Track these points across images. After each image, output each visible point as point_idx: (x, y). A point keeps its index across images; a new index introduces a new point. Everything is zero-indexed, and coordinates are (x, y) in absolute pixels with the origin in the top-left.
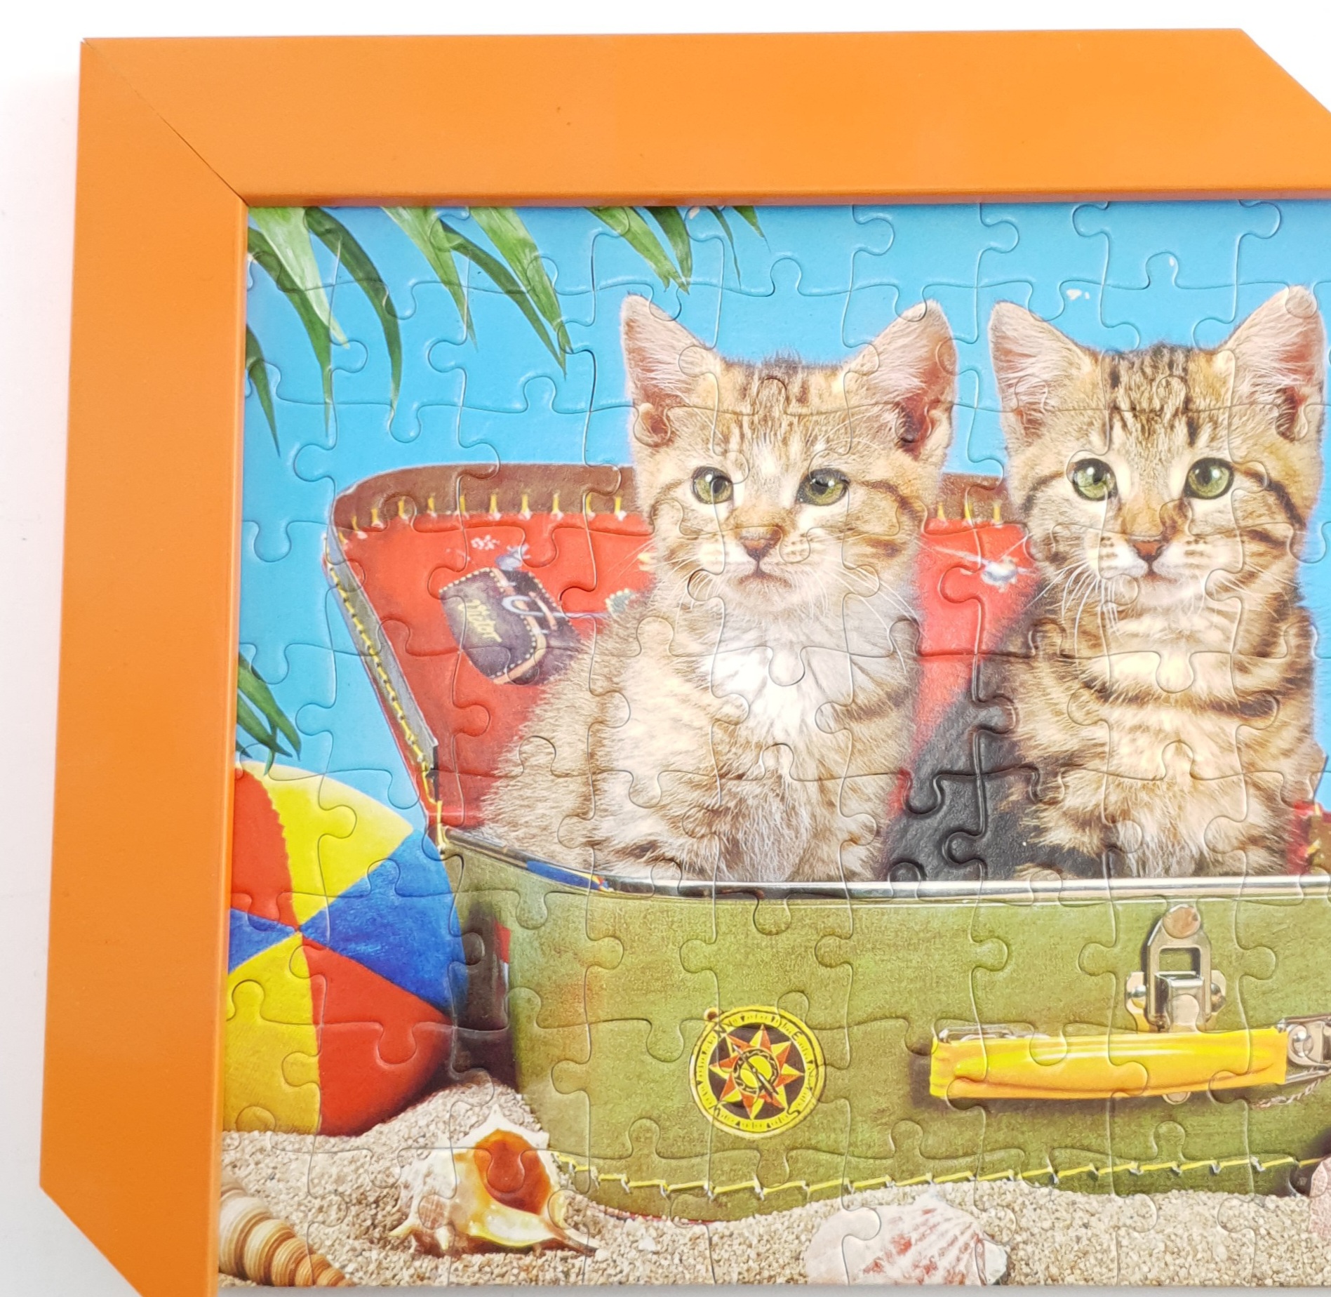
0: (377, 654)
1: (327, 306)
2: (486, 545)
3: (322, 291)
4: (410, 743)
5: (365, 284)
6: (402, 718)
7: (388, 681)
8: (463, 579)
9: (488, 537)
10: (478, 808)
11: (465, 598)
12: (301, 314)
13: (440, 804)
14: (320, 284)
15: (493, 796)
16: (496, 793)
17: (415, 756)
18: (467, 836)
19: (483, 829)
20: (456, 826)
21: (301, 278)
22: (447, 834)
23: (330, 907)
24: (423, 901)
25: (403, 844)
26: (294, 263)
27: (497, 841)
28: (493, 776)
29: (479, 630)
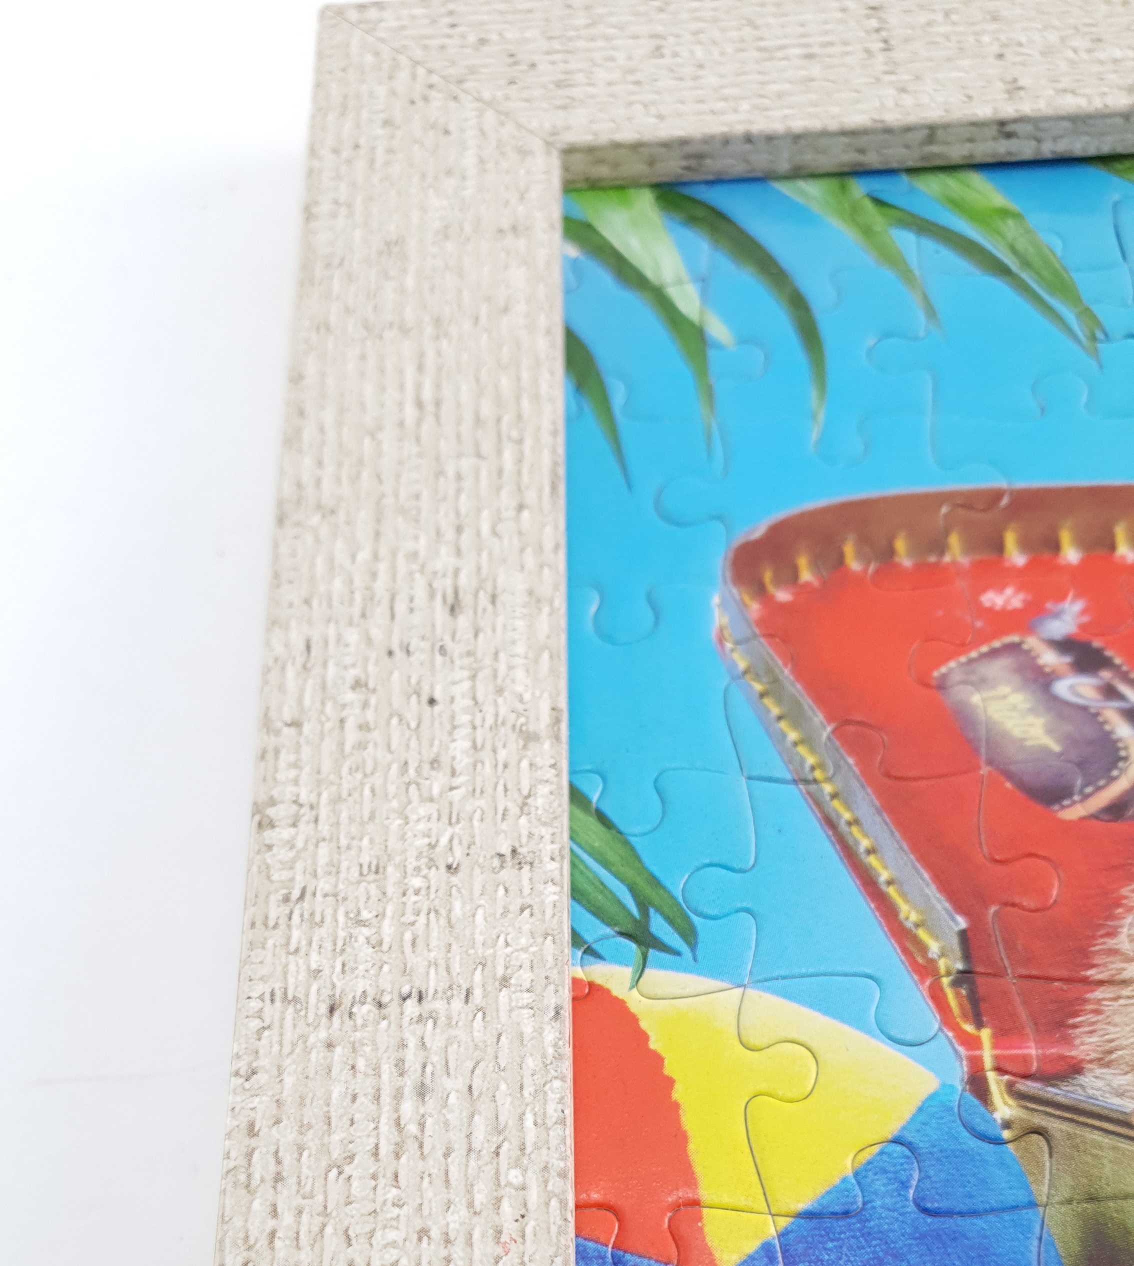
0: (829, 780)
2: (1007, 602)
4: (909, 925)
6: (889, 883)
7: (856, 822)
8: (974, 654)
9: (1009, 591)
10: (1067, 1041)
11: (982, 683)
13: (986, 1034)
14: (685, 276)
15: (1093, 1018)
16: (1097, 1012)
17: (923, 949)
18: (1050, 1092)
19: (1083, 1080)
20: (1026, 1077)
22: (1010, 1089)
23: (782, 1235)
24: (979, 1222)
25: (920, 1110)
27: (1115, 1102)
28: (1085, 981)
29: (1017, 732)
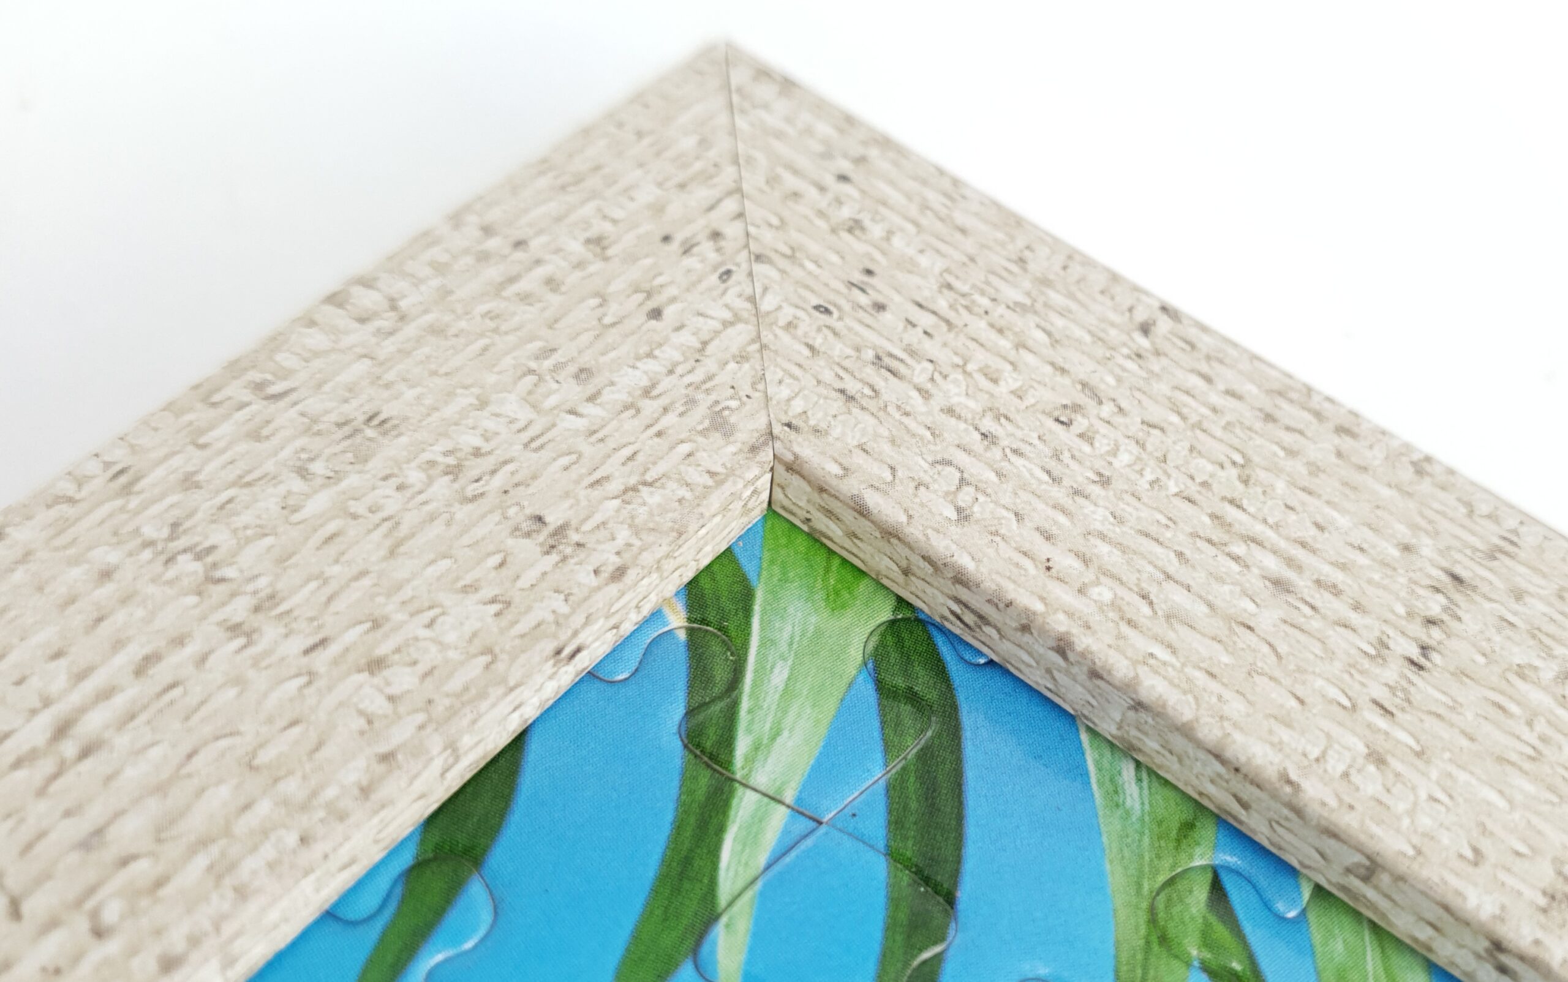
1: (762, 860)
3: (779, 816)
5: (906, 877)
12: (678, 827)
14: (789, 797)
21: (757, 747)
26: (771, 699)
